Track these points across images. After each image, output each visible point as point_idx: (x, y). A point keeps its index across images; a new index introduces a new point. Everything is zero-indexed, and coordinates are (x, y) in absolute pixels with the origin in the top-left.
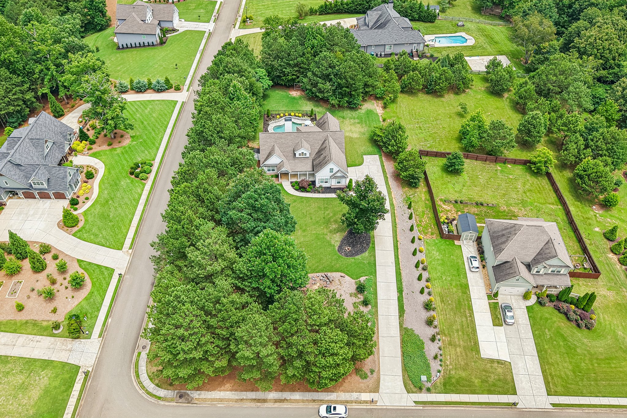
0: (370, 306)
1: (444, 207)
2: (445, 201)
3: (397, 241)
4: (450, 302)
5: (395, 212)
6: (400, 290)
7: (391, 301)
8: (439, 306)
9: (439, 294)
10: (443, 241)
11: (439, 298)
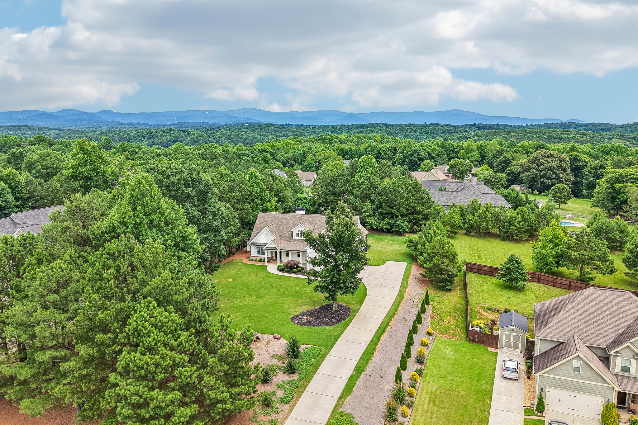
0: (296, 376)
1: (486, 314)
2: (489, 309)
3: (388, 325)
4: (447, 405)
5: (402, 302)
6: (359, 369)
7: (337, 378)
8: (423, 405)
9: (431, 392)
10: (468, 344)
11: (428, 397)
